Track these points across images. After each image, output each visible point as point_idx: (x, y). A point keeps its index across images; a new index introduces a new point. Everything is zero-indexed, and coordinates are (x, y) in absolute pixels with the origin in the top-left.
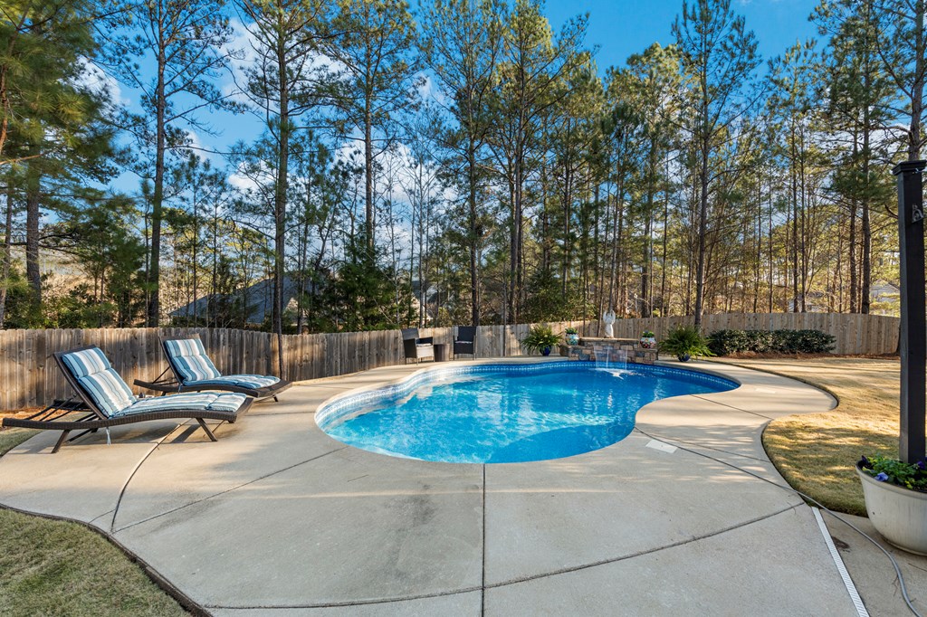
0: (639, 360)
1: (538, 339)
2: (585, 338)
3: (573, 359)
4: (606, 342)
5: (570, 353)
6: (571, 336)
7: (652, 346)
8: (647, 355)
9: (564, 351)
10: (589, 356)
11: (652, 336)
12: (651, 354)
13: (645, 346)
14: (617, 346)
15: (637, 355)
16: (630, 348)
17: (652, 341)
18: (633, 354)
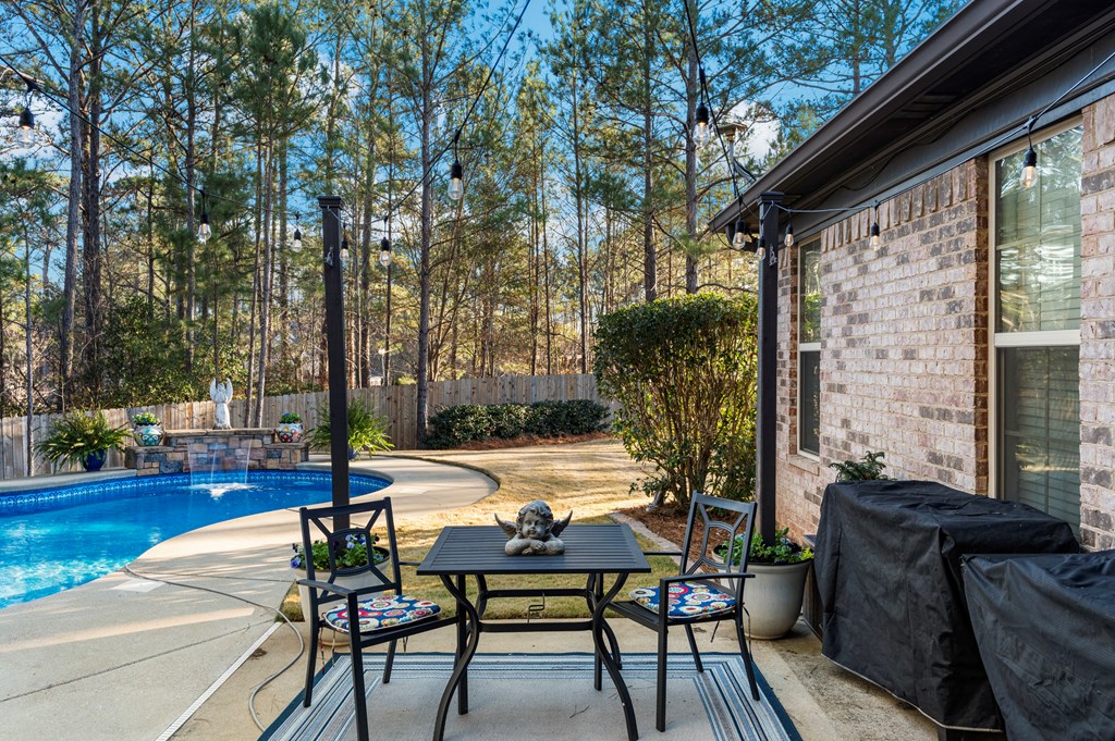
0: (272, 464)
1: (72, 439)
2: (173, 432)
3: (148, 472)
4: (215, 436)
5: (141, 463)
6: (143, 429)
7: (295, 438)
8: (285, 454)
9: (131, 458)
10: (180, 463)
11: (295, 420)
12: (292, 451)
13: (286, 439)
14: (234, 443)
15: (269, 456)
16: (257, 443)
17: (295, 428)
18: (261, 454)
